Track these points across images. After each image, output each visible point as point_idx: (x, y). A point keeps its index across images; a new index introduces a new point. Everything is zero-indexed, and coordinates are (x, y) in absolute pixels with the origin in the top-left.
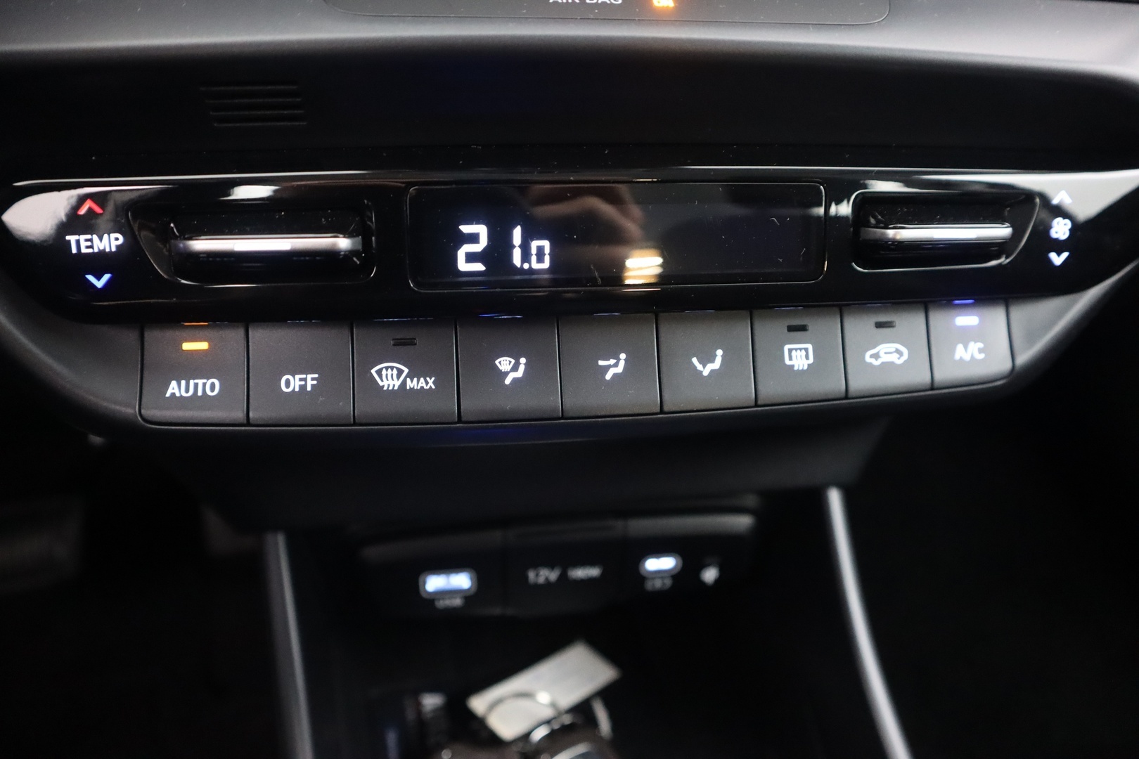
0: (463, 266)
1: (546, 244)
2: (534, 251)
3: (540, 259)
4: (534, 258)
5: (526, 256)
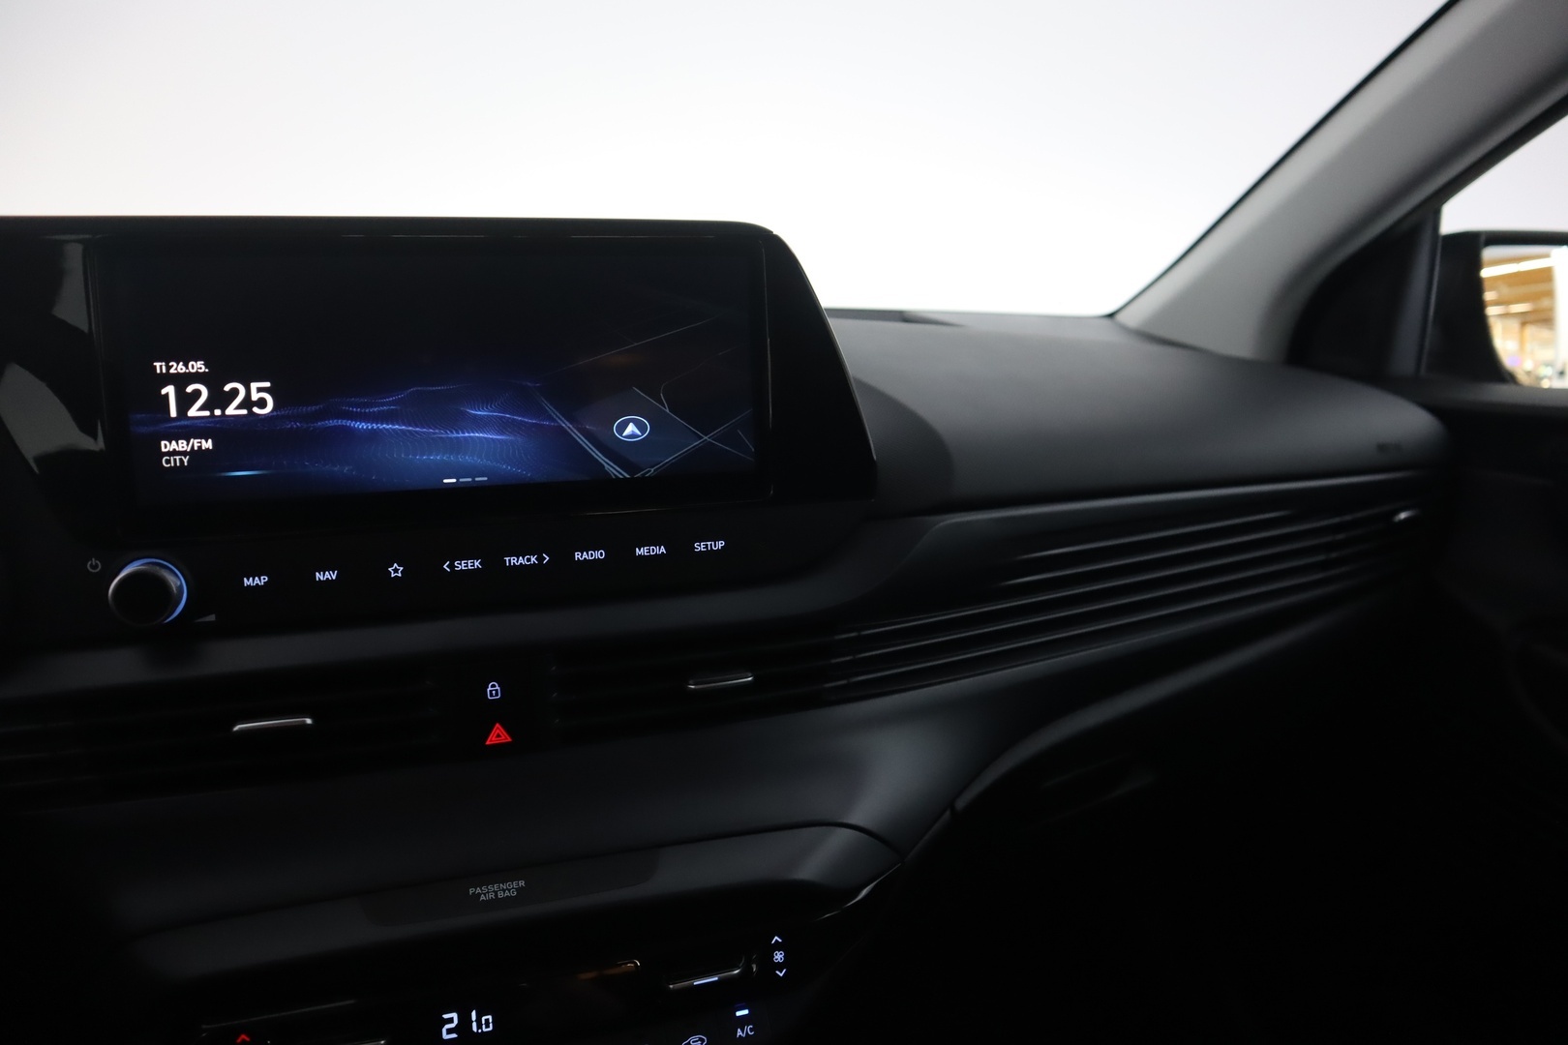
0: (445, 1036)
1: (490, 1017)
2: (483, 1022)
3: (487, 1026)
4: (484, 1026)
5: (479, 1026)
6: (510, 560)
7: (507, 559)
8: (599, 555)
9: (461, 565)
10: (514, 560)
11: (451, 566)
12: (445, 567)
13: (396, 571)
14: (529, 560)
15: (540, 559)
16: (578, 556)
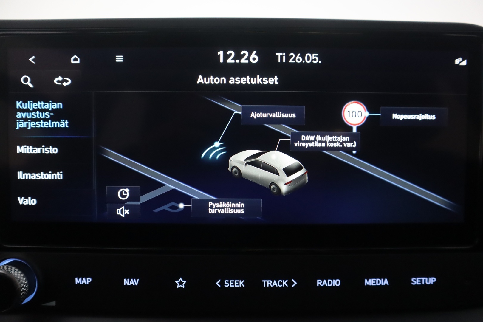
6: (266, 283)
7: (264, 281)
8: (336, 283)
9: (229, 284)
10: (269, 283)
11: (222, 283)
12: (217, 283)
13: (181, 283)
14: (281, 283)
15: (290, 283)
16: (319, 282)
